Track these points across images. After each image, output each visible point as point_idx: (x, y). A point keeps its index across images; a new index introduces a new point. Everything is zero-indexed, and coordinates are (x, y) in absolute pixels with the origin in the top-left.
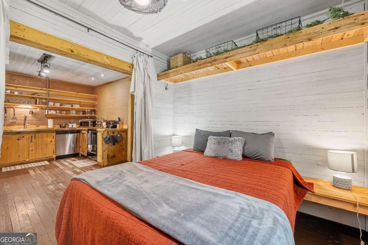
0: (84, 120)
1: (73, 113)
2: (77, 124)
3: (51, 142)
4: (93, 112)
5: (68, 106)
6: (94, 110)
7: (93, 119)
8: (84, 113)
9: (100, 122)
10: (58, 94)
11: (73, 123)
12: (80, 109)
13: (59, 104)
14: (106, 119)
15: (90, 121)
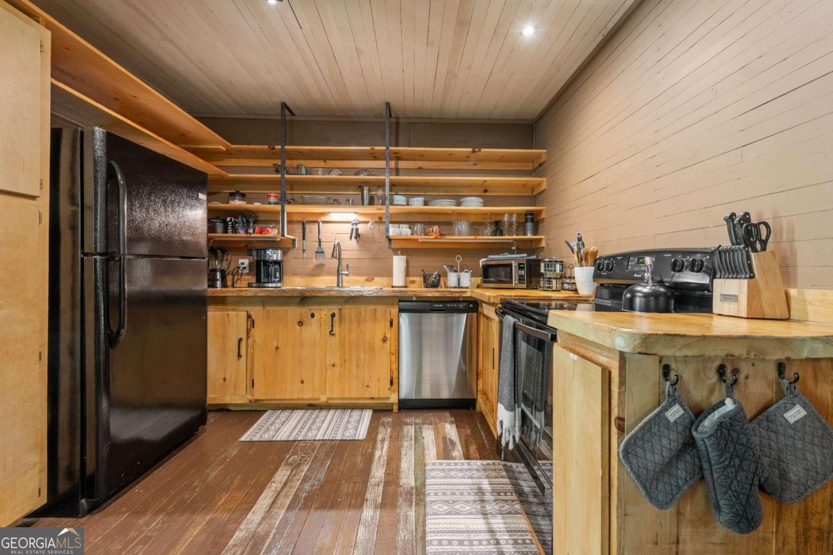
0: (496, 257)
1: (462, 234)
2: (473, 275)
3: (384, 340)
4: (529, 225)
5: (446, 206)
6: (531, 213)
7: (529, 255)
8: (498, 227)
9: (558, 266)
10: (420, 168)
11: (462, 270)
12: (485, 214)
13: (422, 199)
14: (592, 248)
15: (515, 259)
